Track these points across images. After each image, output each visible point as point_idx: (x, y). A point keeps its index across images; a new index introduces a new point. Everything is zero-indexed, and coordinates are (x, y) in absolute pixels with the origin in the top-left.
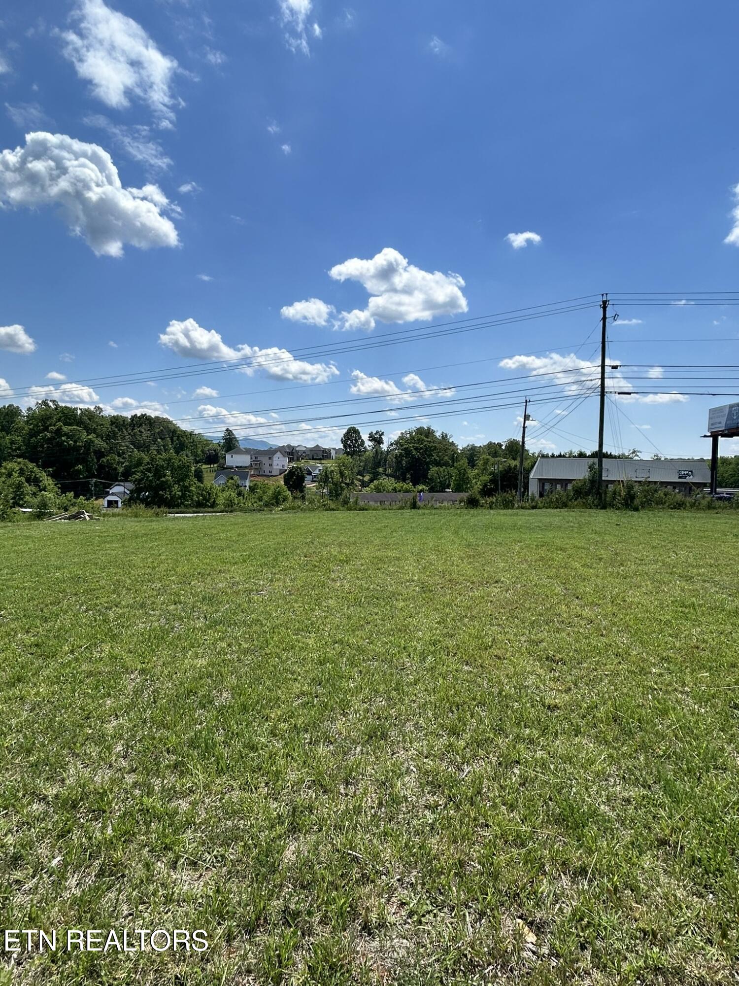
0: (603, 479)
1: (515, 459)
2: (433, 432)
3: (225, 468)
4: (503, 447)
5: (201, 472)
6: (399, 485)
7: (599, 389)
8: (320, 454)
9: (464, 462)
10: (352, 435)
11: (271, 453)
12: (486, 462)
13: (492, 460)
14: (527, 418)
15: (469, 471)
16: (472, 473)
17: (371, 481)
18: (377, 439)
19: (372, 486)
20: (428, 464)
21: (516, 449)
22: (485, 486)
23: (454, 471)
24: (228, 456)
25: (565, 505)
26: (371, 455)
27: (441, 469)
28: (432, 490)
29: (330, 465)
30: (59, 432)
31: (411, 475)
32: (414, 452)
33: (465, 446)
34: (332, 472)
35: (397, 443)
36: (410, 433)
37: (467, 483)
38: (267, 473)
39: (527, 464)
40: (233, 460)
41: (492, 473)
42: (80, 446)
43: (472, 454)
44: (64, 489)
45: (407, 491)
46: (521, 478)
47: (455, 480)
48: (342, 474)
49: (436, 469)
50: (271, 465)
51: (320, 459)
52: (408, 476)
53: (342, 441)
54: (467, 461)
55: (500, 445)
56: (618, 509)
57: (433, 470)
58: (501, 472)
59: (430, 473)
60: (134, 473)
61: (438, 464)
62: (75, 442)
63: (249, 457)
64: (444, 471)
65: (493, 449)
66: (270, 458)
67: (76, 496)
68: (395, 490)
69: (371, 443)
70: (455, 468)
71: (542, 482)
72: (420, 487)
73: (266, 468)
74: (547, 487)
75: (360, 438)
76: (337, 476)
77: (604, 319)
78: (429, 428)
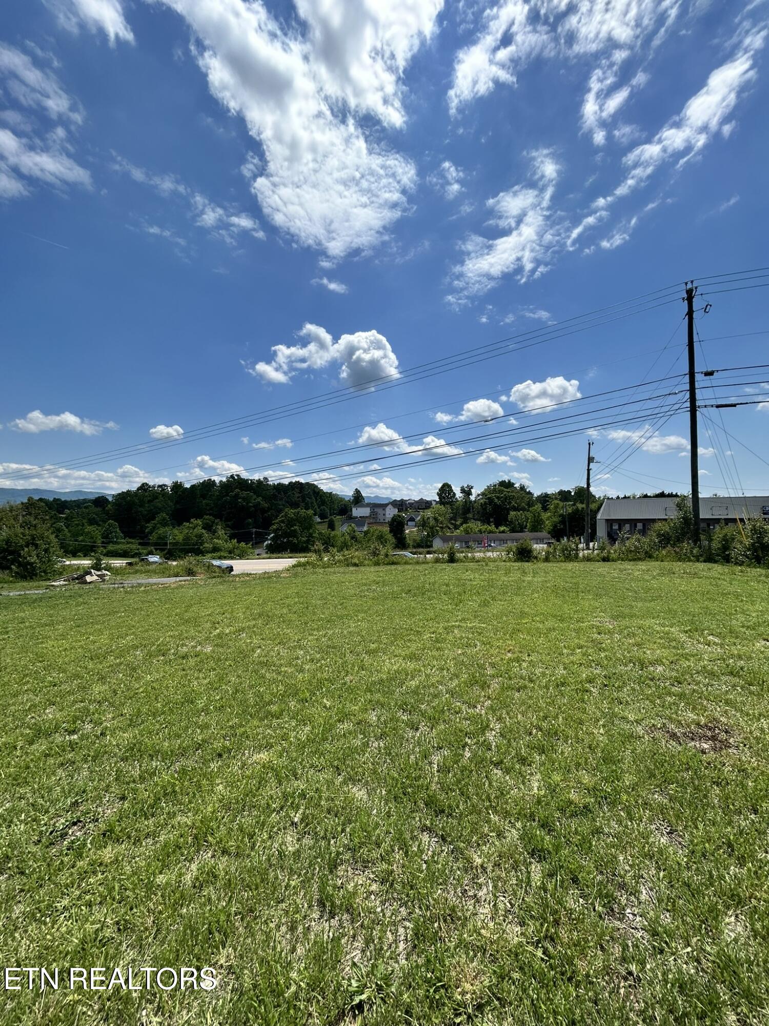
0: (701, 517)
1: (583, 503)
2: (513, 484)
3: (352, 518)
4: (573, 494)
5: (333, 521)
6: (484, 527)
7: (688, 404)
8: (424, 505)
9: (538, 507)
10: (445, 490)
11: (384, 506)
12: (556, 507)
13: (561, 504)
14: (590, 460)
15: (543, 514)
16: (545, 516)
17: (462, 524)
18: (467, 492)
19: (461, 528)
20: (508, 510)
21: (584, 494)
22: (555, 526)
23: (529, 515)
24: (354, 510)
25: (649, 556)
26: (461, 504)
27: (519, 513)
28: (513, 531)
29: (429, 513)
30: (237, 496)
31: (495, 518)
32: (496, 500)
33: (539, 494)
34: (428, 518)
35: (483, 494)
36: (495, 485)
37: (541, 524)
38: (382, 521)
39: (593, 506)
40: (357, 512)
41: (561, 515)
42: (251, 507)
43: (545, 499)
44: (232, 537)
45: (490, 532)
46: (588, 519)
47: (531, 522)
48: (436, 519)
49: (515, 513)
50: (384, 515)
51: (424, 509)
52: (491, 520)
53: (438, 494)
54: (541, 506)
55: (569, 492)
56: (741, 564)
57: (512, 513)
58: (569, 514)
59: (509, 517)
60: (274, 524)
61: (515, 509)
62: (247, 503)
63: (369, 509)
64: (521, 514)
65: (564, 495)
66: (384, 510)
67: (239, 542)
68: (480, 531)
69: (461, 495)
70: (531, 512)
71: (610, 522)
72: (502, 528)
73: (381, 518)
74: (616, 527)
75: (452, 491)
76: (432, 522)
77: (690, 313)
78: (509, 481)
